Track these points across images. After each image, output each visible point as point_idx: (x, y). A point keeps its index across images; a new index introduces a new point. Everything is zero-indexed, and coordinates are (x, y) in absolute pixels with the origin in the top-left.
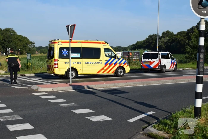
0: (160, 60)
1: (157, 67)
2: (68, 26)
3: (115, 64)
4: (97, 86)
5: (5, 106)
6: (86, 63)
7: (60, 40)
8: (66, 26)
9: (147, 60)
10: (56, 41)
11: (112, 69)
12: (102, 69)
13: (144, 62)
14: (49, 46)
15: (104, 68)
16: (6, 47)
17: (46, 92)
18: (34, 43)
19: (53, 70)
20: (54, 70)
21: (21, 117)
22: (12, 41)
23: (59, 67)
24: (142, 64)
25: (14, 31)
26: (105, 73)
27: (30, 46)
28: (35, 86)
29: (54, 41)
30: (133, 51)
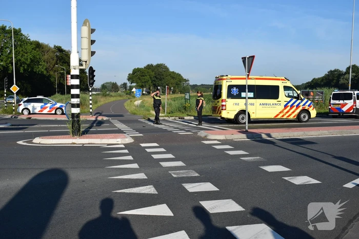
0: (355, 102)
1: (351, 111)
2: (245, 58)
3: (298, 106)
4: (281, 134)
5: (173, 157)
6: (260, 104)
7: (229, 76)
8: (242, 58)
9: (337, 102)
10: (224, 77)
11: (293, 112)
12: (280, 113)
13: (333, 104)
14: (215, 83)
15: (283, 111)
16: (157, 85)
17: (218, 140)
18: (188, 81)
19: (219, 112)
20: (221, 112)
21: (197, 173)
22: (163, 78)
23: (227, 109)
24: (330, 107)
25: (166, 66)
26: (285, 117)
27: (184, 84)
28: (202, 131)
29: (222, 78)
30: (314, 90)
